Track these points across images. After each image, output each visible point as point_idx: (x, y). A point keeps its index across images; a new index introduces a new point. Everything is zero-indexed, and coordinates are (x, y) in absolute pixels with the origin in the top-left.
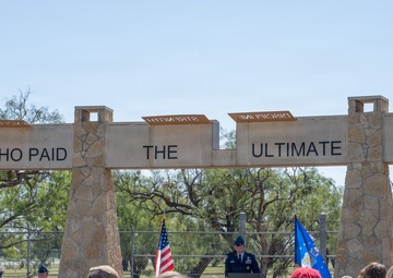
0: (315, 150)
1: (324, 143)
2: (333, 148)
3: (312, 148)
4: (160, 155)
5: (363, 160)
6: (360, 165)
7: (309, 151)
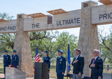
0: (73, 22)
1: (75, 19)
2: (77, 21)
3: (72, 21)
4: (36, 27)
5: (85, 24)
6: (84, 26)
7: (71, 22)
